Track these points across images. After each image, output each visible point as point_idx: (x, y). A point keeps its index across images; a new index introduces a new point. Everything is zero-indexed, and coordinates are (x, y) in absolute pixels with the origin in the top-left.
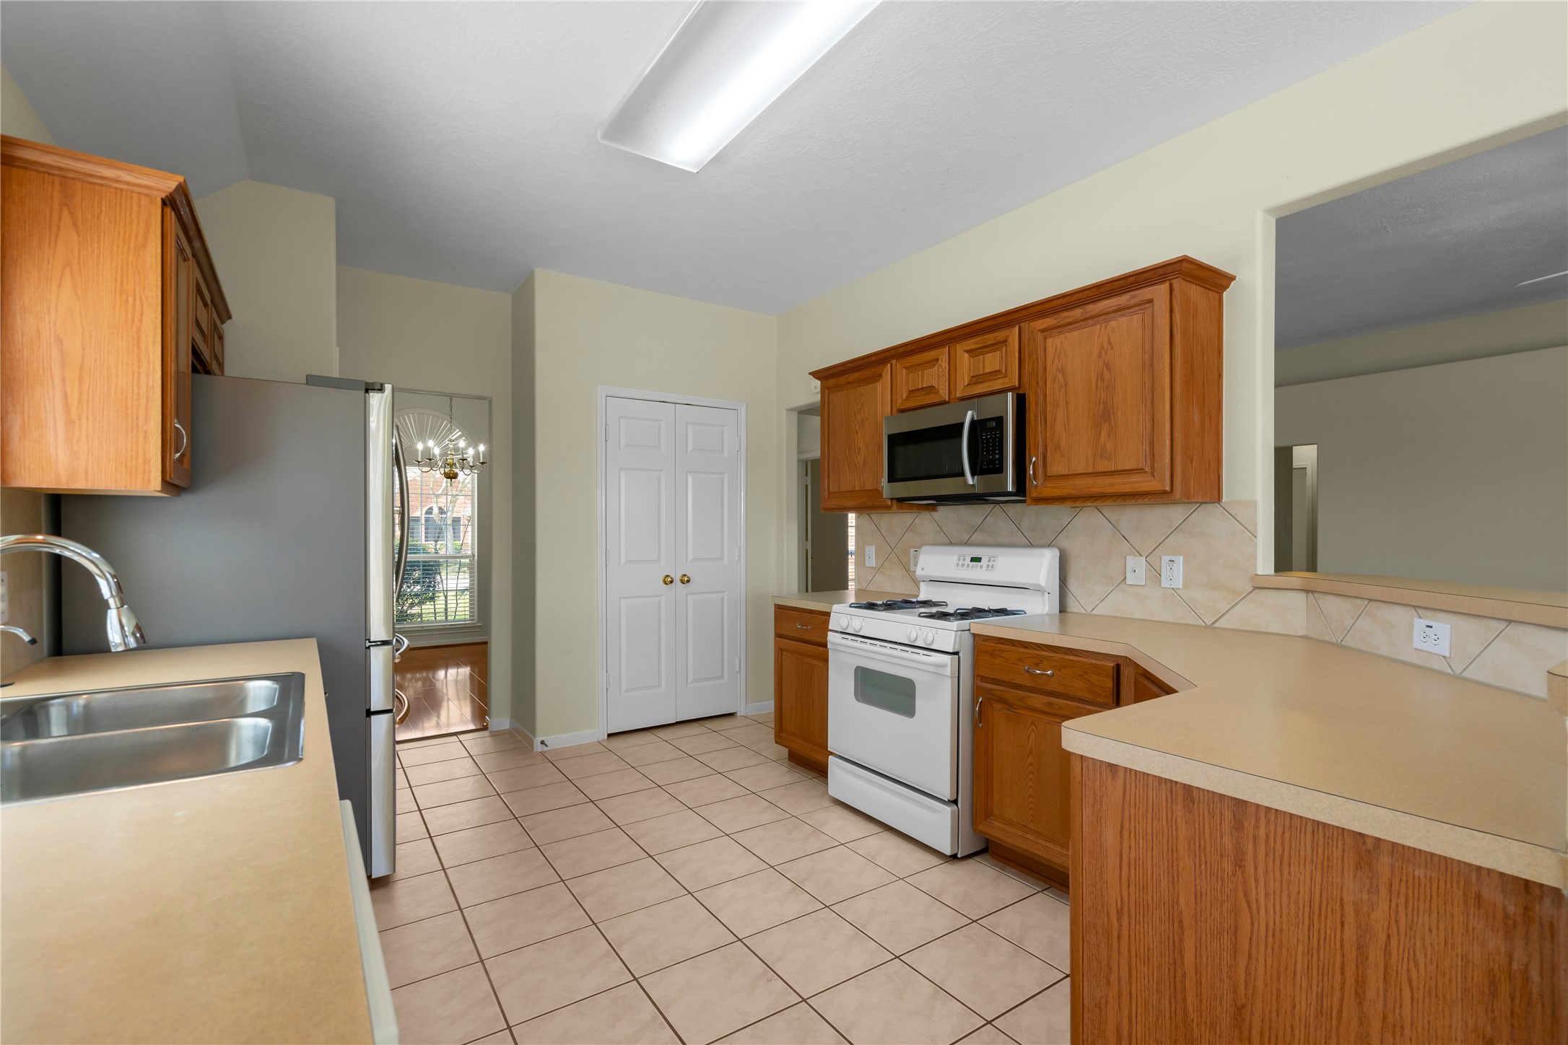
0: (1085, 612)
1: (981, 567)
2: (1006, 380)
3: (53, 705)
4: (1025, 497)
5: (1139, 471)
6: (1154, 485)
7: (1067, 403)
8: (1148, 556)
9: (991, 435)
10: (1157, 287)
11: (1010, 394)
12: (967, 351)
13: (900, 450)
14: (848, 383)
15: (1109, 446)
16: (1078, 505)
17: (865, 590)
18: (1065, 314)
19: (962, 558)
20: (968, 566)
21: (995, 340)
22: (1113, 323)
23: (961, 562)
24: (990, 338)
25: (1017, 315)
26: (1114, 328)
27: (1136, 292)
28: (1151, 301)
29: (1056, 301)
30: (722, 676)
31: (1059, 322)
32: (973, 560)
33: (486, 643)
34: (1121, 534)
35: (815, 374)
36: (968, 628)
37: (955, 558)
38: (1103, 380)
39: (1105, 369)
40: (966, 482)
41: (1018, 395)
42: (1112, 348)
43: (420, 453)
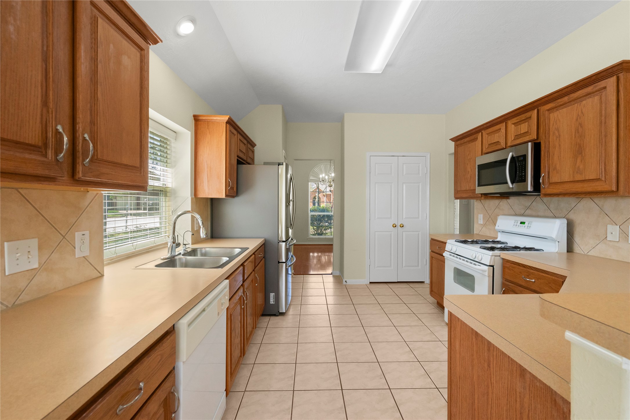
0: (584, 253)
1: (525, 227)
2: (531, 136)
3: (198, 250)
4: (540, 193)
5: (598, 180)
6: (605, 187)
7: (560, 145)
8: (621, 225)
9: (521, 164)
10: (609, 79)
11: (530, 144)
12: (513, 124)
13: (483, 172)
14: (465, 143)
15: (581, 167)
16: (581, 197)
17: (479, 234)
18: (559, 100)
19: (516, 222)
20: (519, 226)
21: (525, 117)
22: (584, 102)
23: (516, 224)
24: (523, 117)
25: (535, 104)
26: (584, 105)
27: (596, 84)
28: (605, 88)
29: (554, 95)
30: (418, 266)
31: (556, 105)
32: (521, 223)
33: (332, 245)
34: (605, 213)
35: (452, 140)
36: (499, 255)
37: (513, 222)
38: (578, 132)
39: (579, 127)
40: (509, 186)
41: (535, 143)
42: (583, 115)
43: (321, 179)
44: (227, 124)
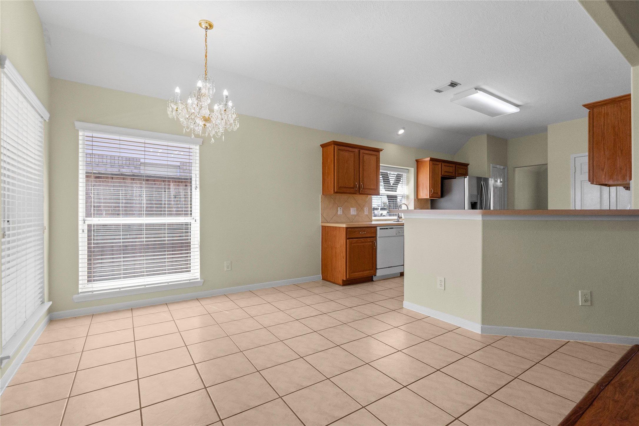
44: (431, 162)
